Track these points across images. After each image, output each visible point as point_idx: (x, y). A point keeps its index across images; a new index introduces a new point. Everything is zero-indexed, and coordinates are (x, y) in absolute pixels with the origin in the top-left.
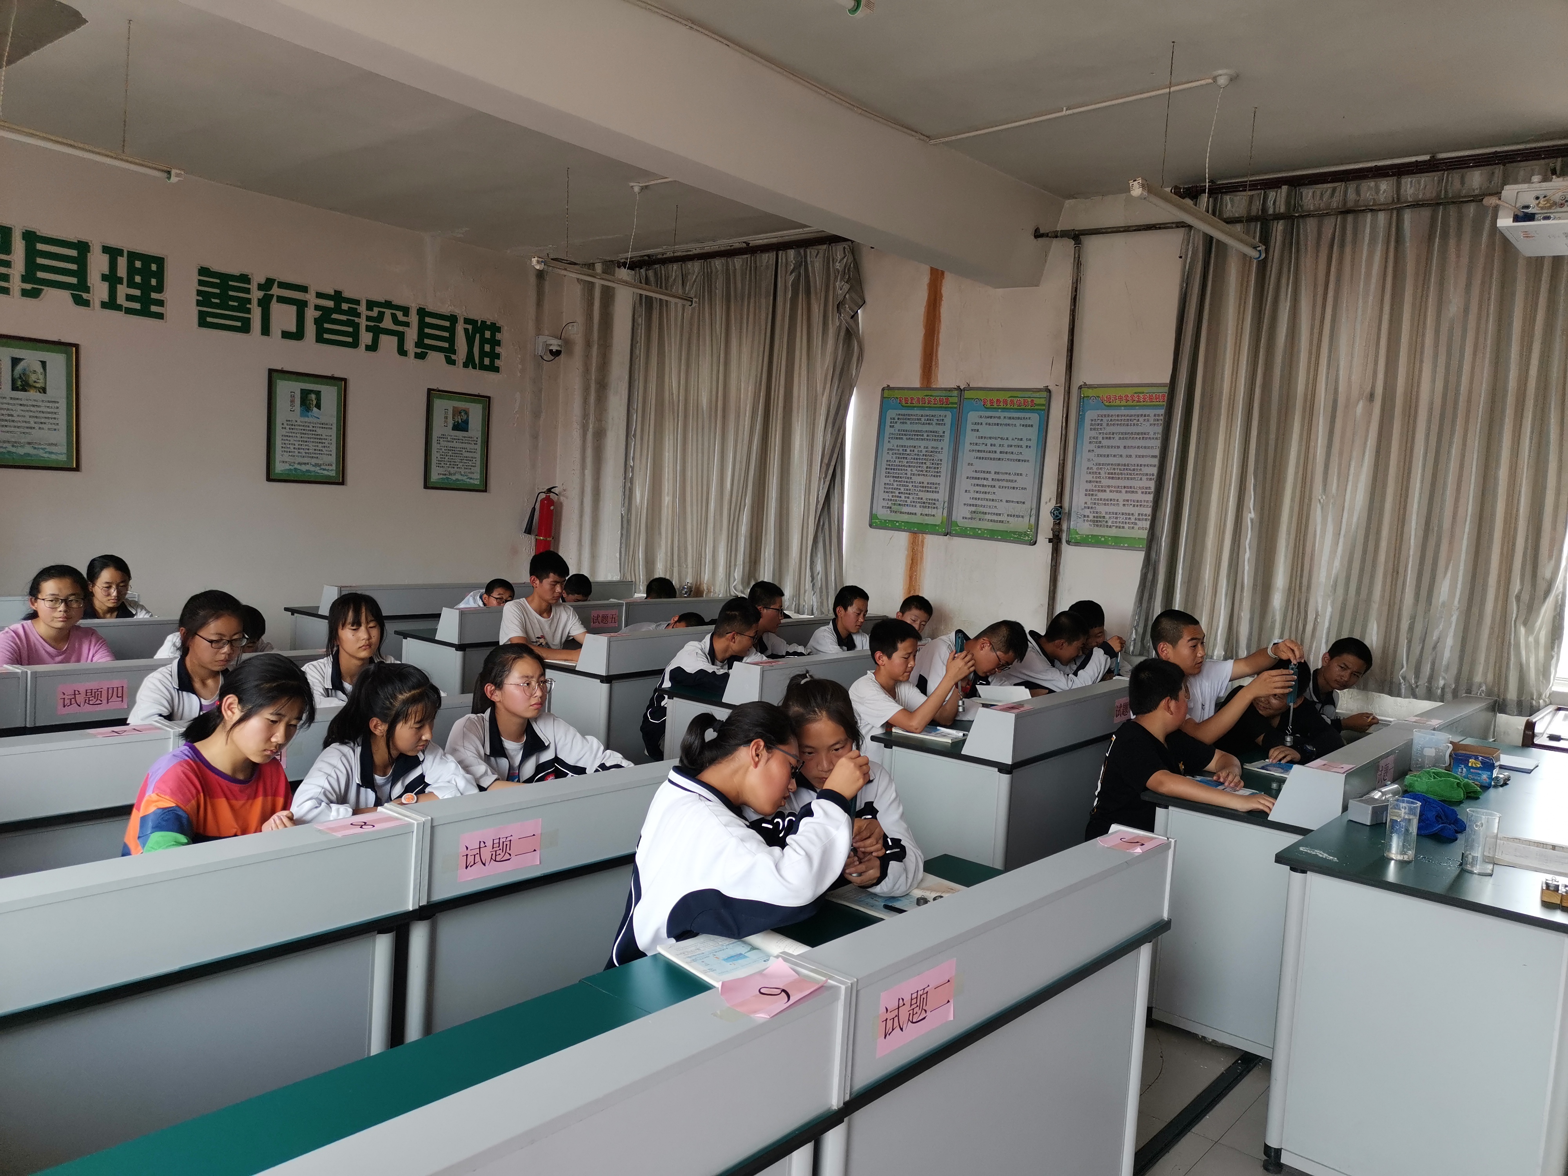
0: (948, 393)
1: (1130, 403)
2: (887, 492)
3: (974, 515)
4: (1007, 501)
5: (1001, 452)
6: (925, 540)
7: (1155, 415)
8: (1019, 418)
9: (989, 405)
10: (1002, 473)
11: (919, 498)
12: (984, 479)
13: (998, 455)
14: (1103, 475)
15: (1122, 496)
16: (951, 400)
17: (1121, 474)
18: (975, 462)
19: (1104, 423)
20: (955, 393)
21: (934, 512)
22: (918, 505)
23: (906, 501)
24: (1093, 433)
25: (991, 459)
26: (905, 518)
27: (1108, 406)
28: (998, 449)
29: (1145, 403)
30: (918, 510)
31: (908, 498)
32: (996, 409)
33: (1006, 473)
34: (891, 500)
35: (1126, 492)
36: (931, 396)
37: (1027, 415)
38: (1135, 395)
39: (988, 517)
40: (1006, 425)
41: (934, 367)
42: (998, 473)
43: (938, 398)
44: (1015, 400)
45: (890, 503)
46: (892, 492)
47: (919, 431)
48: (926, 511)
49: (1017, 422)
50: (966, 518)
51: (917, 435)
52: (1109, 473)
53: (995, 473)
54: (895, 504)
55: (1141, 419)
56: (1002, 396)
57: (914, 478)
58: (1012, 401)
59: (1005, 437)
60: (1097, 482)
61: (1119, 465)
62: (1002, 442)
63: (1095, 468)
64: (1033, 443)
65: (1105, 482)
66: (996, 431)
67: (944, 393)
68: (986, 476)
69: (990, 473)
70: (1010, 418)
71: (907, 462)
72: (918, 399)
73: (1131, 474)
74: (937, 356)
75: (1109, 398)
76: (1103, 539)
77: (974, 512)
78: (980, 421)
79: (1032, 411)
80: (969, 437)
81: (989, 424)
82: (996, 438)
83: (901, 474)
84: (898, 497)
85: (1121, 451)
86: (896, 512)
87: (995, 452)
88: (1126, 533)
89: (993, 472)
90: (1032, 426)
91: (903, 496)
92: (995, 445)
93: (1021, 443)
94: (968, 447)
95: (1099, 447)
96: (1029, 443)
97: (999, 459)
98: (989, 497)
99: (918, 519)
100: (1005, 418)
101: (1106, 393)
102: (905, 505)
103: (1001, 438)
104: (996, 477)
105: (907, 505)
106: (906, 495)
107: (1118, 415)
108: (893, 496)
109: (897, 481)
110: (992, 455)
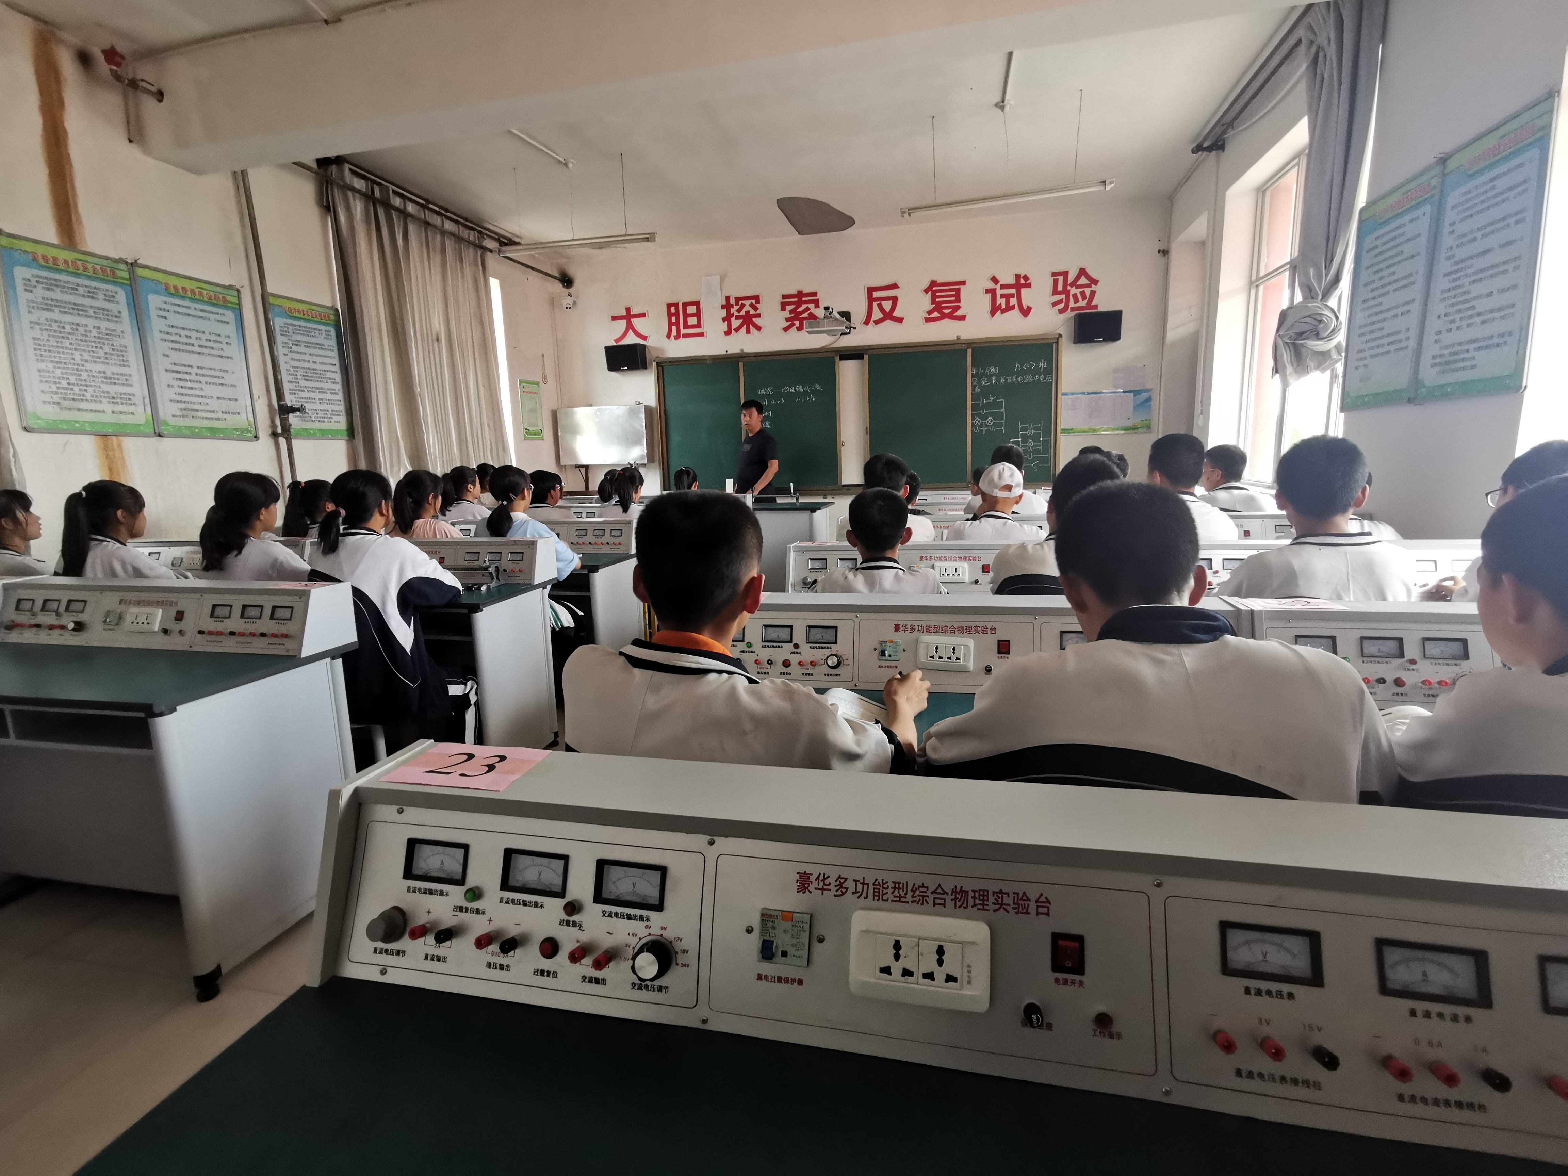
0: (112, 264)
1: (306, 317)
2: (46, 382)
3: (185, 413)
4: (218, 398)
5: (199, 346)
6: (124, 444)
7: (326, 331)
8: (212, 313)
9: (173, 292)
10: (207, 369)
11: (103, 392)
12: (187, 373)
13: (198, 349)
14: (300, 377)
15: (318, 396)
16: (120, 274)
17: (312, 377)
18: (172, 354)
19: (291, 331)
20: (123, 267)
21: (131, 408)
22: (105, 401)
23: (83, 395)
24: (284, 339)
25: (189, 352)
26: (89, 417)
27: (290, 316)
28: (196, 343)
29: (318, 319)
30: (106, 407)
31: (86, 390)
32: (183, 298)
33: (211, 369)
34: (57, 393)
35: (320, 392)
36: (87, 262)
37: (221, 311)
38: (309, 311)
39: (200, 414)
41: (75, 224)
42: (202, 368)
43: (98, 267)
44: (205, 292)
45: (55, 396)
46: (55, 383)
47: (79, 305)
48: (119, 408)
49: (212, 316)
50: (176, 416)
51: (78, 310)
52: (303, 376)
53: (198, 367)
54: (64, 399)
55: (317, 332)
56: (189, 285)
57: (89, 366)
58: (201, 294)
59: (202, 330)
60: (297, 382)
61: (309, 369)
62: (200, 335)
63: (293, 370)
64: (235, 340)
65: (303, 383)
66: (190, 323)
68: (188, 370)
69: (192, 367)
70: (202, 311)
71: (71, 344)
72: (66, 261)
73: (319, 377)
75: (290, 309)
76: (311, 432)
77: (185, 409)
78: (167, 307)
79: (227, 308)
80: (157, 324)
81: (179, 313)
82: (190, 330)
83: (66, 359)
84: (67, 389)
85: (307, 357)
86: (70, 409)
87: (193, 345)
88: (326, 426)
89: (195, 367)
90: (228, 323)
91: (76, 389)
92: (190, 337)
93: (218, 339)
94: (157, 336)
95: (291, 352)
96: (228, 340)
97: (199, 353)
98: (197, 392)
99: (108, 418)
100: (195, 309)
101: (287, 304)
102: (82, 399)
103: (197, 331)
104: (199, 371)
105: (87, 400)
106: (81, 387)
107: (300, 326)
108: (58, 388)
109: (59, 368)
110: (190, 348)
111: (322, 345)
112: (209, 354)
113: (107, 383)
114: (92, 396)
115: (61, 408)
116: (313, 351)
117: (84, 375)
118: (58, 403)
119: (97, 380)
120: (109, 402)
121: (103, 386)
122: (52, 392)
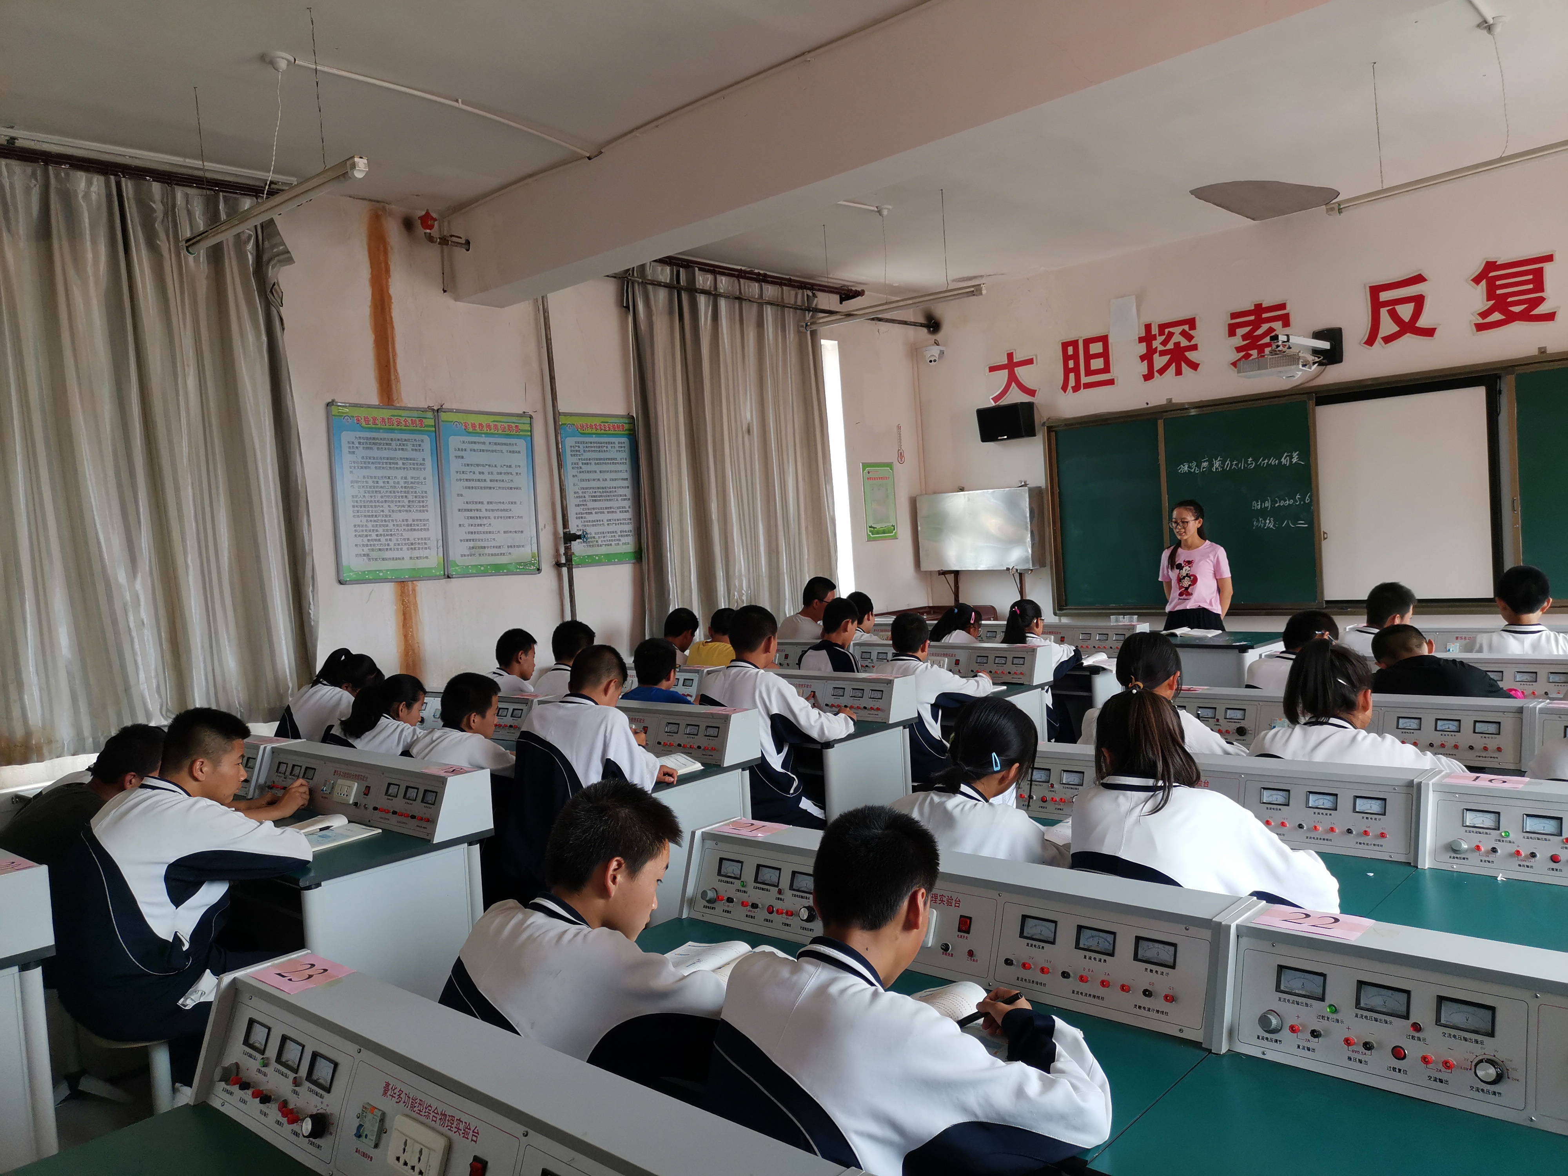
0: (420, 414)
1: (599, 431)
2: (360, 536)
3: (473, 551)
4: (505, 532)
5: (491, 481)
6: (418, 589)
7: (619, 443)
8: (505, 444)
9: (471, 430)
10: (496, 503)
11: (404, 539)
12: (478, 510)
13: (489, 484)
14: (587, 498)
15: (605, 517)
16: (427, 422)
17: (601, 496)
18: (465, 492)
19: (581, 449)
20: (430, 414)
21: (426, 553)
22: (405, 547)
23: (388, 545)
24: (574, 459)
25: (481, 488)
27: (581, 433)
28: (488, 478)
29: (610, 432)
30: (406, 553)
31: (390, 540)
32: (479, 434)
33: (500, 503)
34: (367, 545)
35: (608, 512)
36: (400, 416)
37: (513, 441)
38: (602, 424)
39: (487, 551)
40: (493, 451)
41: (393, 382)
42: (491, 503)
43: (409, 420)
44: (499, 424)
45: (366, 549)
46: (367, 536)
47: (391, 459)
48: (416, 553)
49: (504, 448)
50: (465, 555)
51: (390, 463)
52: (592, 497)
53: (488, 503)
54: (373, 550)
55: (609, 446)
56: (485, 420)
57: (395, 516)
58: (496, 426)
59: (495, 463)
60: (583, 505)
61: (598, 488)
62: (492, 469)
63: (580, 492)
64: (524, 470)
65: (591, 505)
66: (483, 458)
67: (415, 414)
68: (479, 506)
69: (482, 503)
70: (496, 444)
71: (382, 497)
72: (383, 419)
73: (609, 496)
74: (396, 370)
76: (597, 558)
77: (473, 548)
78: (464, 446)
79: (519, 437)
80: (455, 465)
81: (474, 450)
82: (483, 465)
83: (377, 511)
84: (375, 540)
85: (597, 476)
86: (376, 559)
87: (485, 480)
88: (614, 549)
89: (485, 503)
90: (519, 452)
91: (383, 539)
92: (483, 473)
93: (509, 470)
94: (454, 476)
95: (580, 472)
96: (518, 470)
97: (490, 488)
98: (486, 529)
99: (407, 564)
100: (490, 443)
101: (578, 421)
102: (387, 549)
103: (489, 466)
104: (490, 507)
105: (391, 549)
106: (387, 537)
107: (591, 443)
108: (368, 540)
109: (371, 521)
110: (482, 484)
111: (614, 459)
112: (499, 488)
113: (408, 530)
114: (395, 545)
115: (369, 559)
116: (604, 468)
117: (391, 524)
118: (368, 555)
119: (400, 528)
120: (408, 549)
121: (404, 533)
122: (363, 545)
